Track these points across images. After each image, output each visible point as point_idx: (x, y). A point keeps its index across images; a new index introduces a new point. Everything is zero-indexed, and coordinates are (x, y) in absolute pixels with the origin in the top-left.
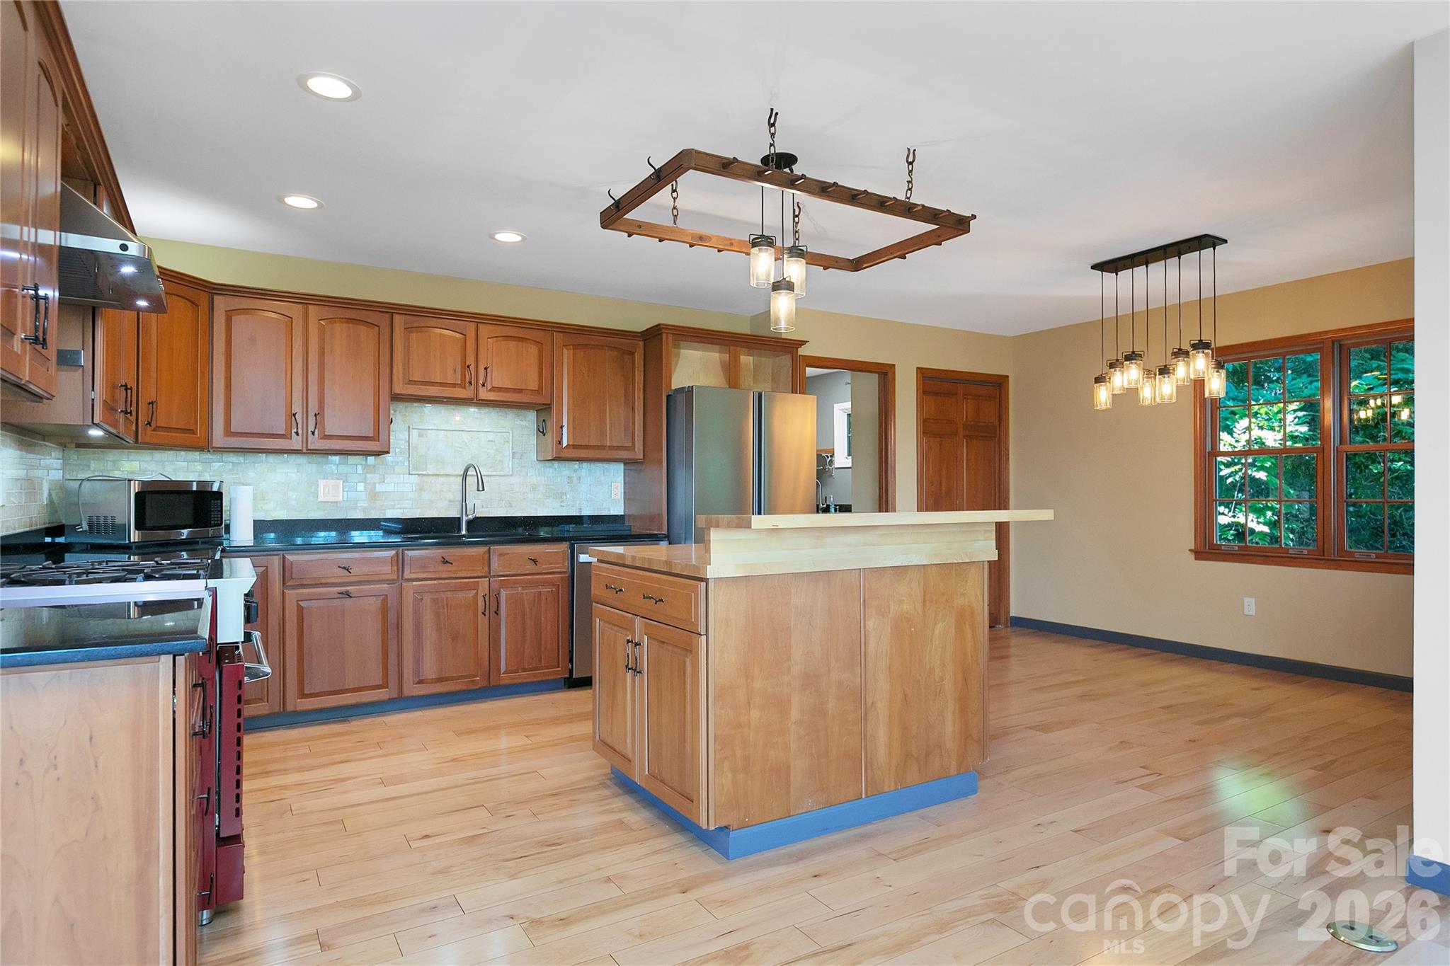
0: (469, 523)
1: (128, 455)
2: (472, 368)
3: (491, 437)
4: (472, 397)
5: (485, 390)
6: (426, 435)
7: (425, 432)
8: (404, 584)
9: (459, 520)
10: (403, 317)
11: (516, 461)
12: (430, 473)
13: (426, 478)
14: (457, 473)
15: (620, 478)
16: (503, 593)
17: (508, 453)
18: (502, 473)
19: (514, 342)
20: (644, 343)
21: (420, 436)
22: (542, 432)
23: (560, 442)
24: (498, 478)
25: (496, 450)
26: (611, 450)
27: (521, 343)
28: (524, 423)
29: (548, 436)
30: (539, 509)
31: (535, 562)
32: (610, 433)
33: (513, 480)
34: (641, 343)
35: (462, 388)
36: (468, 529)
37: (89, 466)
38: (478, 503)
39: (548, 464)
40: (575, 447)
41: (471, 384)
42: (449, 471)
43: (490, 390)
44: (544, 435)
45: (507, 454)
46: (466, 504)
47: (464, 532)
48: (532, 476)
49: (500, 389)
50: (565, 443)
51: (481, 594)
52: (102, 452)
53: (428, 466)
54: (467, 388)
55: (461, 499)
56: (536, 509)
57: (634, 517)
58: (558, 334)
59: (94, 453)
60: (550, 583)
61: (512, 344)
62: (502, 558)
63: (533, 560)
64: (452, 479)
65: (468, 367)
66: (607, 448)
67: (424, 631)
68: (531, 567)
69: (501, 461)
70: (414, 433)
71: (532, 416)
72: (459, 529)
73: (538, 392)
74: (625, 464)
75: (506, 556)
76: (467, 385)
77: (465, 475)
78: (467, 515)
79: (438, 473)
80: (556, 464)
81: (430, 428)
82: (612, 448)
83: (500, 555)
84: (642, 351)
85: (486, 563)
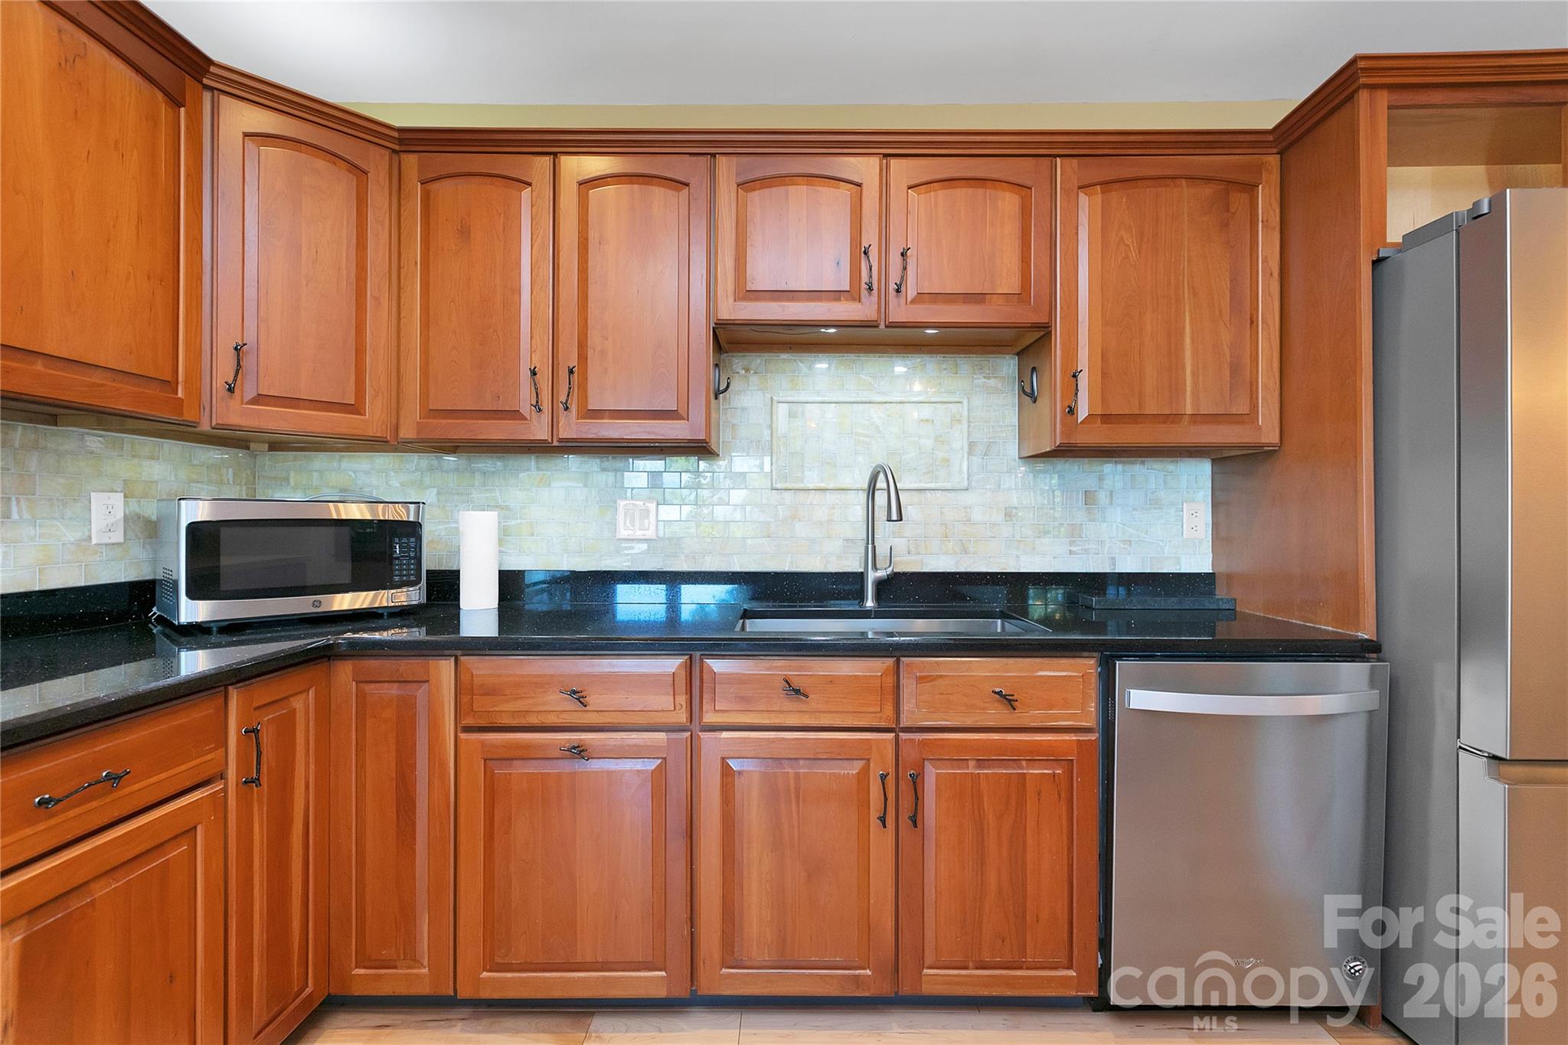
0: (881, 585)
1: (339, 461)
2: (874, 254)
3: (926, 411)
4: (874, 317)
5: (903, 301)
6: (803, 413)
7: (800, 407)
8: (704, 735)
9: (859, 578)
10: (734, 159)
11: (976, 460)
12: (810, 486)
13: (801, 496)
14: (858, 486)
15: (1201, 493)
16: (931, 773)
17: (960, 442)
18: (948, 485)
19: (964, 190)
20: (1281, 158)
21: (792, 415)
22: (1028, 394)
23: (1072, 411)
24: (939, 494)
25: (936, 439)
26: (1195, 422)
27: (980, 190)
28: (992, 382)
29: (1044, 402)
30: (1022, 558)
31: (1010, 701)
32: (1195, 383)
33: (968, 498)
34: (1274, 160)
35: (854, 300)
36: (878, 597)
37: (287, 479)
38: (900, 545)
39: (1040, 466)
40: (1106, 418)
41: (870, 289)
42: (846, 481)
43: (913, 302)
44: (1035, 402)
45: (957, 445)
46: (874, 548)
47: (870, 603)
48: (1010, 489)
49: (935, 297)
50: (1083, 413)
51: (875, 772)
52: (305, 456)
53: (807, 473)
54: (863, 299)
55: (865, 537)
56: (1017, 556)
57: (1230, 577)
58: (1067, 160)
59: (295, 459)
60: (1047, 754)
61: (961, 193)
62: (927, 686)
63: (1004, 697)
64: (851, 495)
65: (865, 253)
66: (1186, 419)
67: (745, 851)
68: (997, 715)
69: (946, 461)
70: (782, 410)
71: (1009, 365)
72: (861, 596)
73: (1022, 296)
74: (1214, 461)
75: (936, 683)
76: (864, 292)
77: (872, 490)
78: (875, 568)
79: (823, 485)
80: (1062, 465)
81: (811, 399)
82: (1197, 418)
83: (921, 680)
84: (1275, 177)
85: (890, 698)
